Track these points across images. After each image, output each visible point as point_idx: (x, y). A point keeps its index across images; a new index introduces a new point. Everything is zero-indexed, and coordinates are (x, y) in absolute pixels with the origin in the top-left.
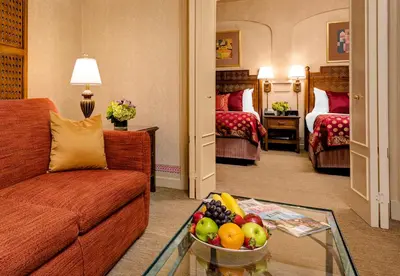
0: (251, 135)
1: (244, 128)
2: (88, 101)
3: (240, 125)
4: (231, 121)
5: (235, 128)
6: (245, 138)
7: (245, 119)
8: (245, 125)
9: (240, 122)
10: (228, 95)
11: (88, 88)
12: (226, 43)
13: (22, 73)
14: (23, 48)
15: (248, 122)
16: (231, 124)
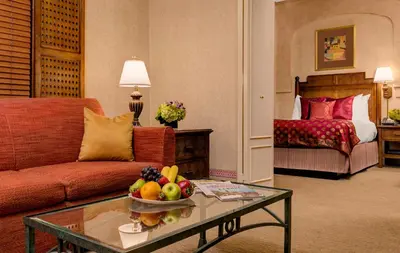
0: (340, 144)
1: (333, 137)
2: (136, 101)
3: (328, 133)
4: (319, 129)
5: (323, 136)
6: (334, 148)
7: (334, 127)
8: (334, 134)
9: (329, 129)
10: (334, 102)
11: (136, 89)
12: (339, 41)
13: (79, 77)
14: (80, 53)
15: (338, 130)
16: (319, 133)
